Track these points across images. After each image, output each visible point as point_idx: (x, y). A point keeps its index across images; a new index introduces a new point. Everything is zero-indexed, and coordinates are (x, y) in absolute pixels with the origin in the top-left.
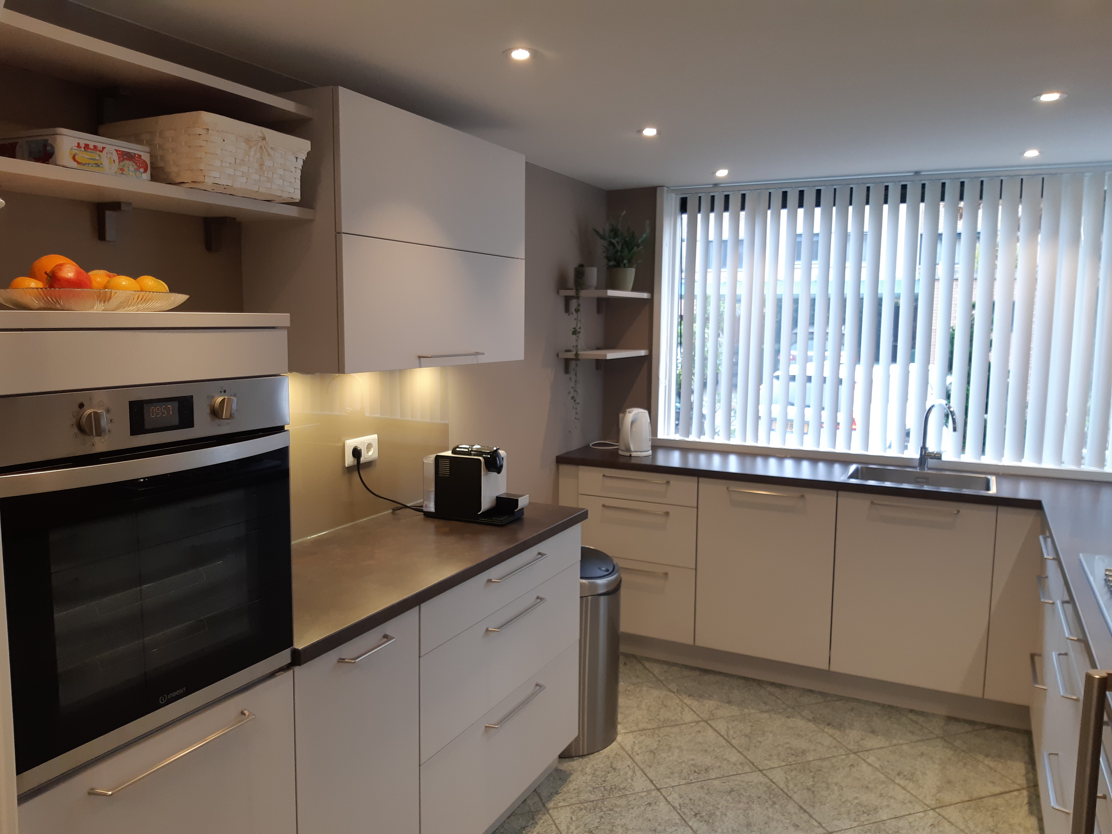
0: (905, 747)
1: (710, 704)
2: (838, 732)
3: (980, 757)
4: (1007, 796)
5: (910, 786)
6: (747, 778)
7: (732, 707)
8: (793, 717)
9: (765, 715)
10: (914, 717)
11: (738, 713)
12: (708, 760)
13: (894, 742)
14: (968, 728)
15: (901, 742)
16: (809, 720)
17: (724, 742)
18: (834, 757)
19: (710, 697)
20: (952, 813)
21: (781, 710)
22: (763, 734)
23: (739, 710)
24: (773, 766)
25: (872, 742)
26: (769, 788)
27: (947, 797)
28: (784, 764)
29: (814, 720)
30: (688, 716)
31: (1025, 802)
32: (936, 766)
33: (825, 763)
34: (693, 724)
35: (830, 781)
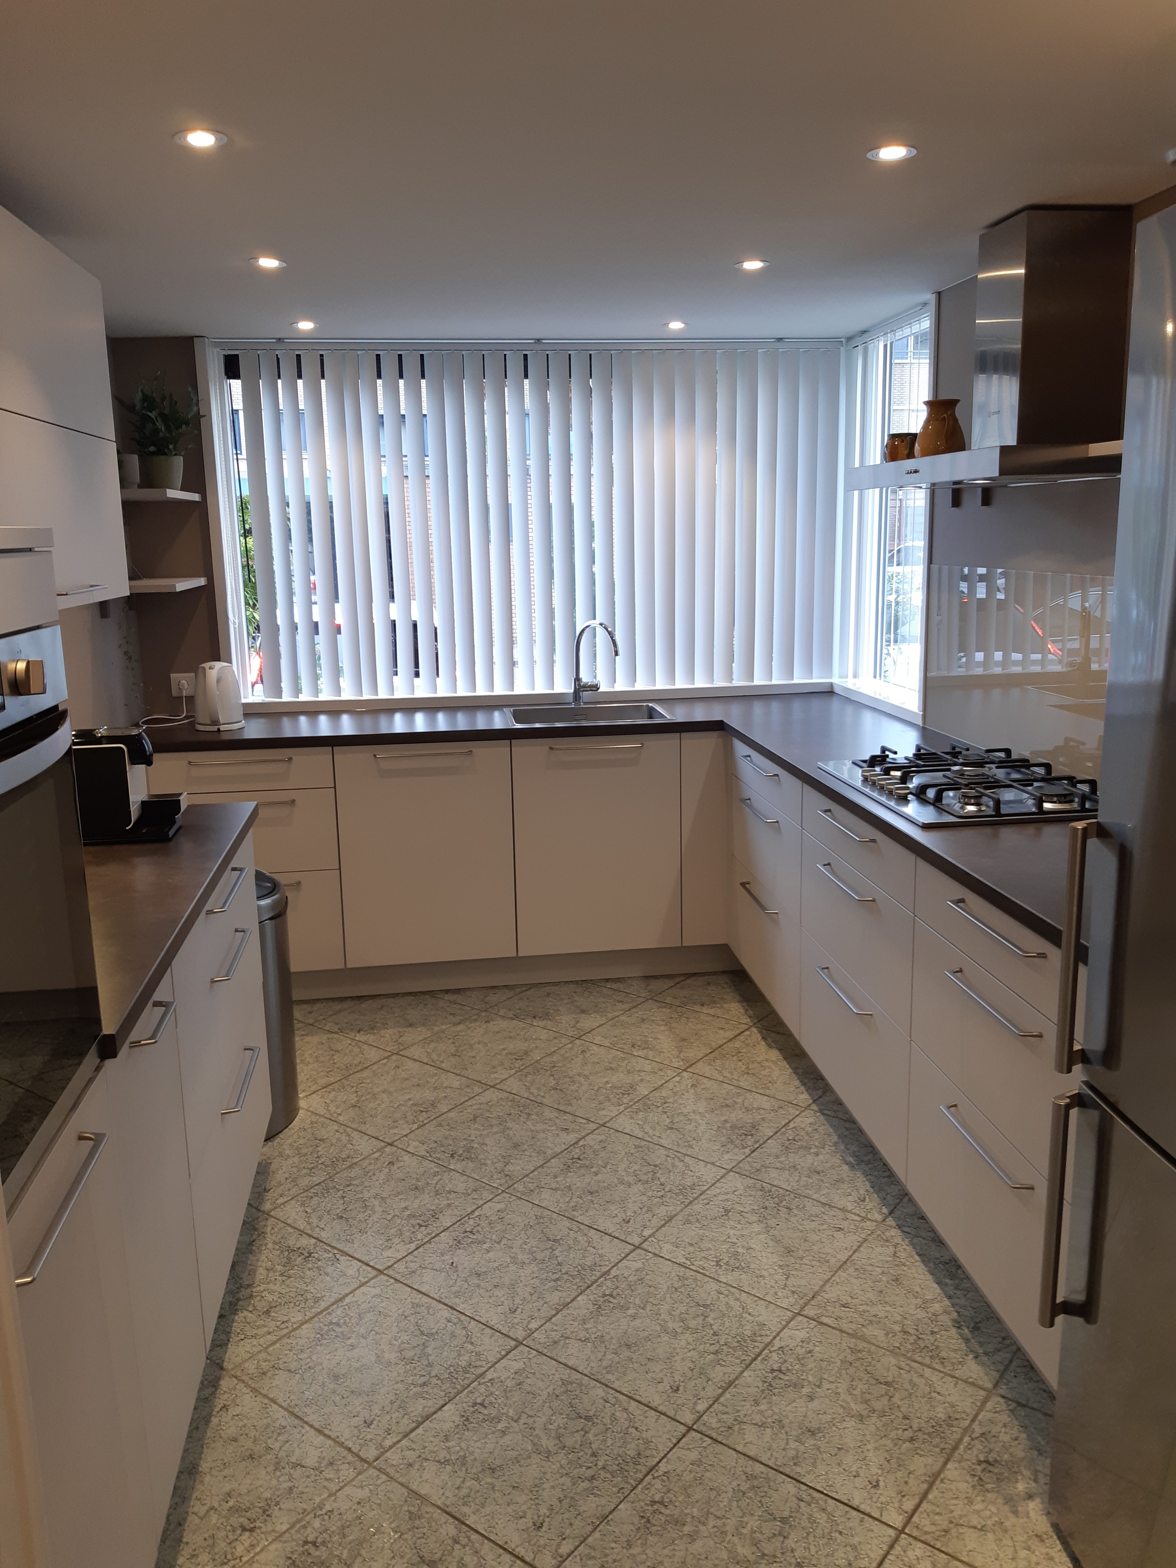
0: (622, 1018)
1: (389, 1033)
2: (549, 1022)
3: (697, 1008)
4: (742, 1038)
5: (651, 1054)
6: (482, 1099)
7: (419, 1029)
8: (492, 1020)
9: (460, 1027)
10: (614, 986)
11: (429, 1034)
12: (428, 1095)
13: (610, 1016)
14: (670, 983)
15: (616, 1014)
16: (513, 1019)
17: (433, 1070)
18: (560, 1048)
19: (385, 1025)
20: (703, 1068)
21: (475, 1017)
22: (471, 1047)
23: (428, 1030)
24: (504, 1077)
25: (588, 1022)
26: (513, 1101)
27: (691, 1054)
28: (513, 1071)
29: (516, 1017)
30: (372, 1055)
31: (760, 1038)
32: (663, 1028)
33: (555, 1058)
34: (384, 1061)
35: (571, 1074)
